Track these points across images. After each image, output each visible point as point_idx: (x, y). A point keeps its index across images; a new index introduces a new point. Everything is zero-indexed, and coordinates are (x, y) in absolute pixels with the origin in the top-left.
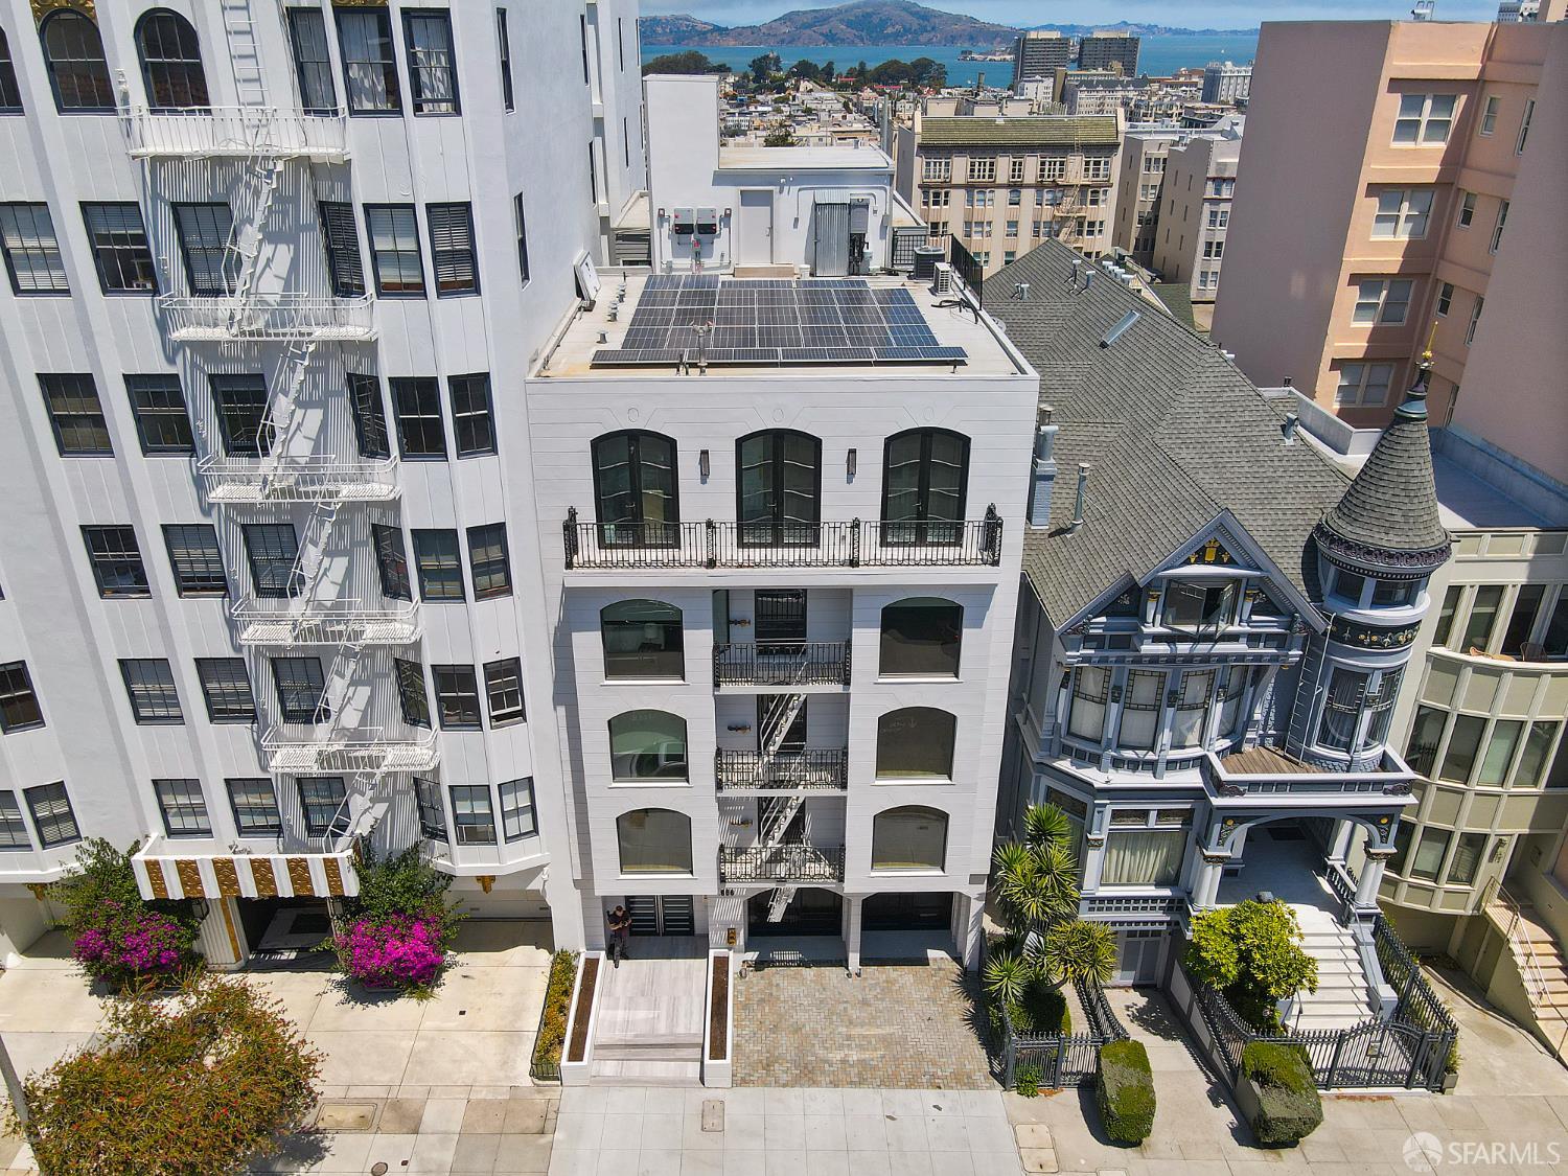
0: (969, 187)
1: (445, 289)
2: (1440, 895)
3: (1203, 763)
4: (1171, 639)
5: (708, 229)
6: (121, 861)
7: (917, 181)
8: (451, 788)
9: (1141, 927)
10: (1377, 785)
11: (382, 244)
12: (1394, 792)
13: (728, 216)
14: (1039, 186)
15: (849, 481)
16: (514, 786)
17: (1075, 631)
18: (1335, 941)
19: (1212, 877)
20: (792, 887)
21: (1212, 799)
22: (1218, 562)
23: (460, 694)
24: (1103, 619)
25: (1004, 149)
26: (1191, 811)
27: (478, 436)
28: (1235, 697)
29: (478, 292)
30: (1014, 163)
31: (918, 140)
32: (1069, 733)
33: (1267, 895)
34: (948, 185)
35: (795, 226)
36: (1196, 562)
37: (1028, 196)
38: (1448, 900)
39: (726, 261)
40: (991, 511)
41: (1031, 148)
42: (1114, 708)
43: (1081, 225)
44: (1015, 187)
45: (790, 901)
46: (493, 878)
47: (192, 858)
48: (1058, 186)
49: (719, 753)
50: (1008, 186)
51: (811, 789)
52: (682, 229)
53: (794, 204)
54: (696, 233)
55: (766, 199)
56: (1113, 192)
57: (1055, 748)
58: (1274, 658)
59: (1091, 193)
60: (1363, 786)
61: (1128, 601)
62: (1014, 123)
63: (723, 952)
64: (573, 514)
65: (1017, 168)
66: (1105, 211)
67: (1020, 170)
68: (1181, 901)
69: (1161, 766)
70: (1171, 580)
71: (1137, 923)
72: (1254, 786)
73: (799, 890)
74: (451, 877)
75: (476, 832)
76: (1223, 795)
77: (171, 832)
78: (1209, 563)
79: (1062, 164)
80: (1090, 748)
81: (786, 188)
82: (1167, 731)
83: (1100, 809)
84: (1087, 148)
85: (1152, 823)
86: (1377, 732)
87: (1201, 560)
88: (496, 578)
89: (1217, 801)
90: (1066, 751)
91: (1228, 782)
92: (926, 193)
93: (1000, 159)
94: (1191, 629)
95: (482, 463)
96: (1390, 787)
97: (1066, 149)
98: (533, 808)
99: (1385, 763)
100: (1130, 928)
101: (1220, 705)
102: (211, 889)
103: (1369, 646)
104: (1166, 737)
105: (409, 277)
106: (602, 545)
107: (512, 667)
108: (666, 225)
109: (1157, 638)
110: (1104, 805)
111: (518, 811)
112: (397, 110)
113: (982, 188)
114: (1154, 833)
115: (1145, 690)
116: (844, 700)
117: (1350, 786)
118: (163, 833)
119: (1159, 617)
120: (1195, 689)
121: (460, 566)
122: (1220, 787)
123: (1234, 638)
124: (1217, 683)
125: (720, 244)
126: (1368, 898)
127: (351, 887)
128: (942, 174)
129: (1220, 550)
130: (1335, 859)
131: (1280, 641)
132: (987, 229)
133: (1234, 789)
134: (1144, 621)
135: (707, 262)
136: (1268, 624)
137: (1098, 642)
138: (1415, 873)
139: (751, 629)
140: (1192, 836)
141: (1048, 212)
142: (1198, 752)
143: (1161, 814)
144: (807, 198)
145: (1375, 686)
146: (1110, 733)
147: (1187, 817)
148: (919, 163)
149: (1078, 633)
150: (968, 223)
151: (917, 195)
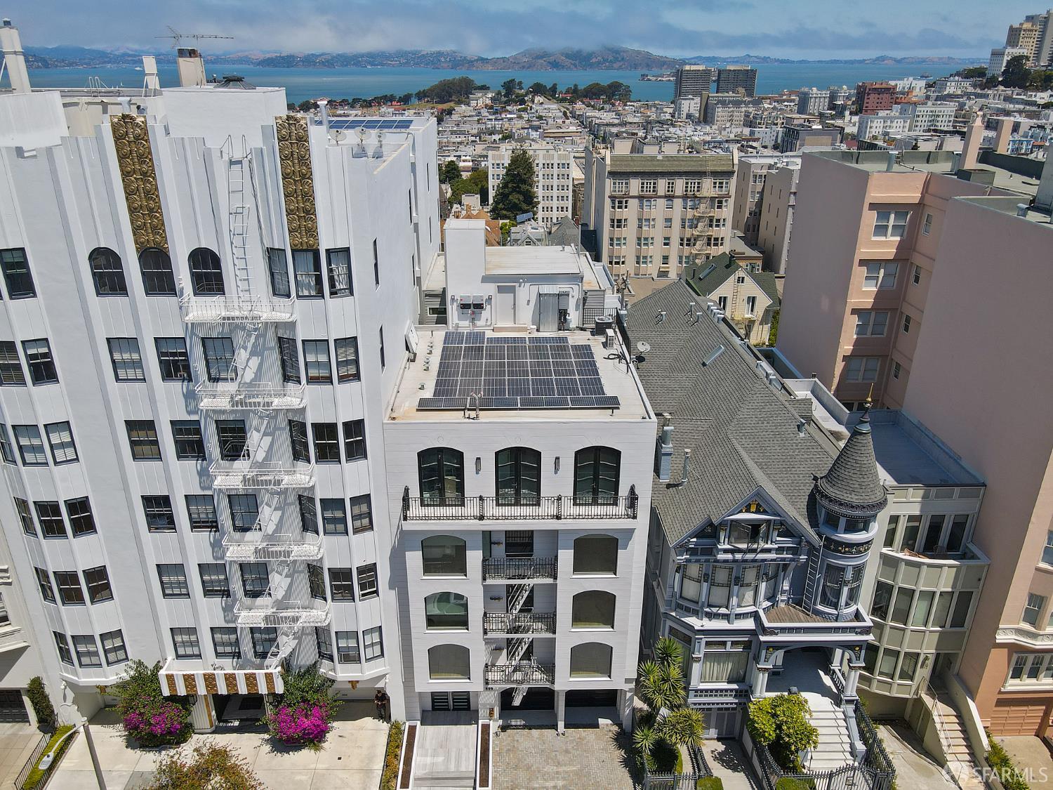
0: (641, 198)
1: (342, 379)
2: (895, 687)
3: (756, 616)
4: (732, 551)
5: (479, 306)
6: (149, 672)
7: (607, 193)
8: (336, 632)
9: (725, 706)
10: (852, 630)
11: (311, 358)
12: (861, 633)
13: (490, 299)
14: (685, 197)
15: (556, 473)
16: (372, 630)
17: (681, 547)
18: (832, 715)
19: (762, 679)
20: (525, 687)
21: (760, 637)
22: (757, 512)
23: (343, 583)
24: (695, 540)
25: (663, 174)
26: (750, 642)
27: (357, 450)
28: (774, 579)
29: (359, 379)
30: (669, 183)
31: (608, 169)
32: (681, 597)
33: (794, 689)
34: (627, 196)
35: (528, 304)
36: (746, 511)
37: (678, 203)
38: (900, 689)
39: (489, 323)
40: (632, 489)
41: (679, 174)
42: (705, 584)
43: (711, 221)
44: (670, 198)
45: (525, 694)
46: (358, 682)
47: (192, 672)
48: (696, 197)
49: (485, 614)
50: (666, 197)
51: (537, 633)
52: (465, 306)
53: (527, 294)
54: (473, 308)
55: (512, 290)
56: (731, 201)
57: (673, 605)
58: (792, 560)
59: (719, 202)
60: (844, 630)
61: (709, 532)
62: (668, 158)
63: (486, 721)
64: (407, 490)
65: (671, 186)
66: (727, 212)
67: (672, 187)
68: (746, 691)
69: (732, 617)
70: (732, 521)
71: (722, 704)
72: (783, 630)
73: (529, 688)
74: (333, 681)
75: (350, 657)
76: (766, 635)
77: (178, 656)
78: (753, 512)
79: (699, 183)
80: (692, 606)
81: (523, 284)
82: (735, 598)
83: (699, 641)
84: (715, 174)
85: (729, 648)
86: (853, 597)
87: (748, 511)
88: (365, 522)
89: (762, 638)
90: (679, 606)
91: (769, 628)
92: (613, 202)
93: (660, 181)
94: (743, 546)
95: (360, 464)
96: (859, 630)
97: (702, 174)
98: (381, 643)
99: (857, 616)
100: (718, 706)
101: (764, 584)
102: (202, 690)
103: (844, 553)
104: (734, 601)
105: (324, 373)
106: (422, 504)
107: (372, 568)
108: (455, 304)
109: (726, 551)
110: (701, 639)
111: (372, 645)
112: (320, 294)
113: (649, 198)
114: (729, 654)
115: (722, 576)
116: (553, 588)
117: (836, 630)
118: (175, 657)
119: (727, 540)
120: (750, 576)
121: (345, 517)
122: (765, 631)
123: (769, 551)
124: (762, 572)
125: (485, 314)
126: (851, 692)
127: (280, 688)
128: (624, 189)
129: (758, 505)
130: (835, 665)
131: (795, 551)
132: (652, 223)
133: (772, 632)
134: (719, 542)
135: (478, 323)
136: (787, 542)
137: (693, 552)
138: (881, 673)
139: (503, 547)
140: (751, 655)
141: (690, 214)
142: (752, 609)
143: (733, 643)
144: (534, 290)
145: (849, 575)
146: (703, 599)
147: (747, 646)
148: (609, 183)
149: (682, 547)
150: (640, 220)
151: (608, 202)
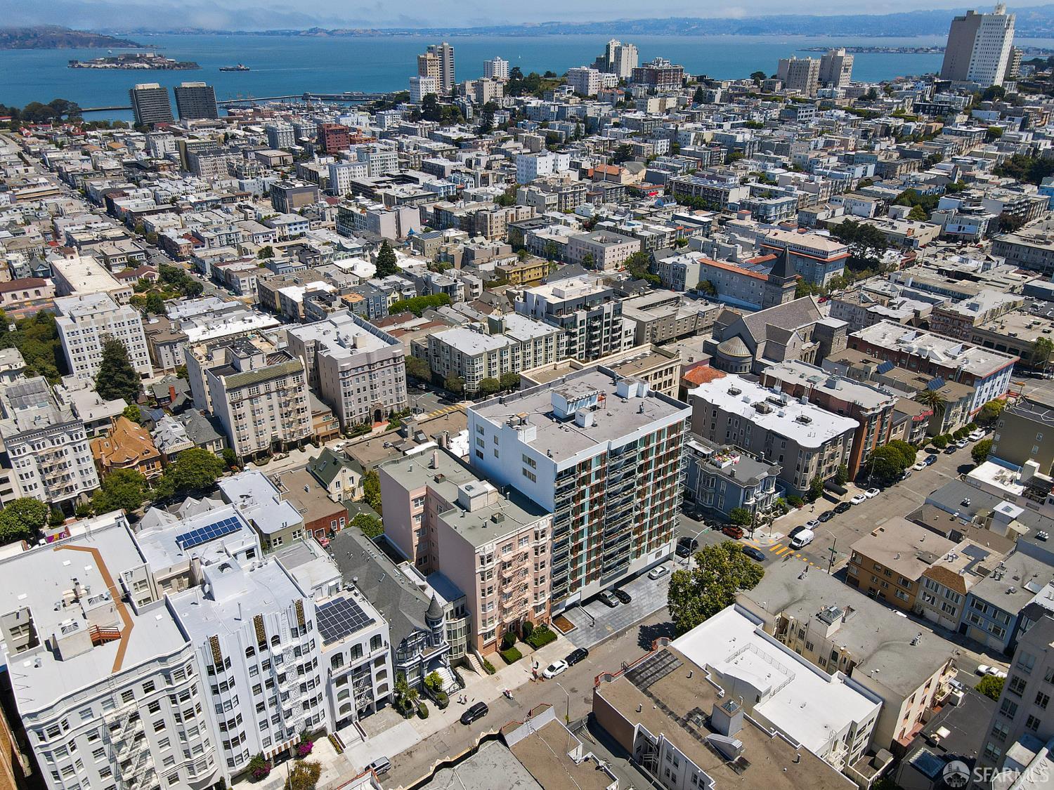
0: (250, 399)
2: (459, 656)
3: (420, 656)
4: (411, 644)
6: (257, 757)
7: (228, 402)
8: (312, 717)
9: (417, 684)
14: (278, 391)
15: (366, 646)
16: (322, 711)
18: (445, 672)
19: (426, 672)
20: (365, 706)
21: (423, 661)
23: (314, 702)
24: (402, 645)
25: (260, 382)
26: (420, 664)
27: (316, 665)
30: (266, 386)
31: (225, 388)
33: (435, 670)
34: (242, 400)
37: (274, 395)
40: (385, 641)
41: (271, 379)
42: (405, 654)
43: (297, 400)
44: (268, 393)
46: (318, 728)
48: (285, 389)
49: (354, 691)
50: (266, 393)
51: (368, 689)
56: (306, 386)
58: (426, 638)
59: (299, 388)
60: (443, 649)
63: (355, 721)
64: (329, 669)
67: (269, 387)
68: (422, 676)
69: (414, 659)
70: (410, 636)
72: (428, 656)
74: (313, 731)
75: (316, 722)
79: (284, 381)
80: (404, 661)
82: (414, 654)
84: (293, 374)
85: (415, 668)
86: (443, 638)
87: (413, 633)
88: (319, 682)
91: (424, 658)
92: (233, 405)
93: (260, 386)
94: (414, 641)
95: (317, 668)
96: (446, 647)
97: (285, 376)
98: (325, 713)
99: (445, 644)
101: (420, 647)
103: (437, 630)
106: (333, 670)
107: (322, 693)
110: (407, 668)
111: (322, 715)
113: (256, 397)
116: (370, 675)
118: (265, 748)
119: (409, 642)
120: (417, 647)
121: (314, 683)
123: (420, 639)
126: (448, 662)
128: (238, 397)
129: (415, 630)
130: (443, 659)
132: (261, 411)
136: (424, 635)
138: (454, 655)
139: (356, 671)
140: (421, 667)
141: (283, 399)
145: (440, 634)
146: (406, 658)
148: (228, 395)
150: (253, 411)
151: (229, 407)
